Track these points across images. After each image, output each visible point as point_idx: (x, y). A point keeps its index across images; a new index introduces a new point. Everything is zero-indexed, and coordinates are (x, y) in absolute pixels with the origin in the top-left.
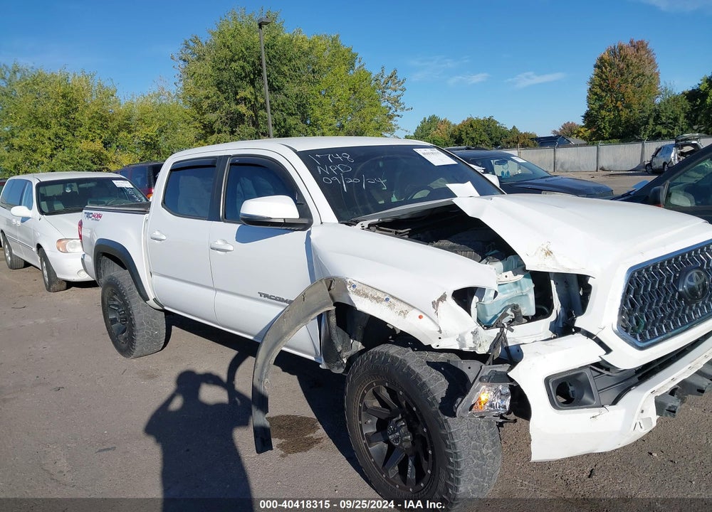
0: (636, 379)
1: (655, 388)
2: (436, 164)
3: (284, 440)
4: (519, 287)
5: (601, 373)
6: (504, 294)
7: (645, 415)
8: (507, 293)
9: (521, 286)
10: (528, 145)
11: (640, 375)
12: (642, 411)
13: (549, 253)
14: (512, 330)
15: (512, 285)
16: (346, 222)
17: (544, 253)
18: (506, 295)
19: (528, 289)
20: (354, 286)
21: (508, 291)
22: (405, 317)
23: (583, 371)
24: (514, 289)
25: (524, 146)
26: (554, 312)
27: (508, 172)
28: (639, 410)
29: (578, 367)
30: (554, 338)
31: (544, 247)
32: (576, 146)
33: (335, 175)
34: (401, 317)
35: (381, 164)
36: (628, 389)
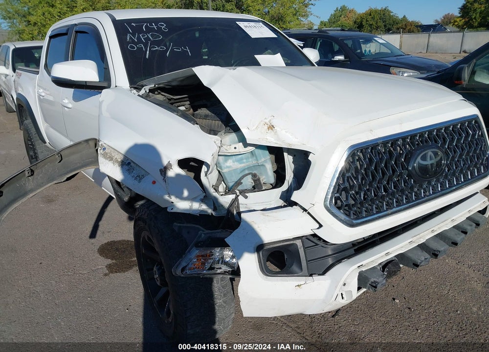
0: (352, 251)
1: (363, 263)
2: (253, 36)
3: (114, 261)
4: (255, 158)
5: (317, 244)
6: (241, 163)
7: (346, 288)
8: (244, 163)
9: (256, 157)
10: (413, 32)
11: (356, 247)
12: (345, 284)
13: (271, 127)
14: (246, 197)
15: (250, 155)
16: (136, 86)
17: (266, 127)
18: (243, 165)
19: (263, 160)
20: (104, 149)
21: (245, 161)
22: (139, 182)
23: (294, 242)
24: (250, 160)
25: (410, 31)
26: (286, 183)
27: (370, 51)
28: (342, 283)
29: (292, 238)
30: (285, 206)
31: (267, 121)
32: (451, 32)
33: (142, 42)
34: (136, 182)
35: (197, 35)
36: (339, 261)
